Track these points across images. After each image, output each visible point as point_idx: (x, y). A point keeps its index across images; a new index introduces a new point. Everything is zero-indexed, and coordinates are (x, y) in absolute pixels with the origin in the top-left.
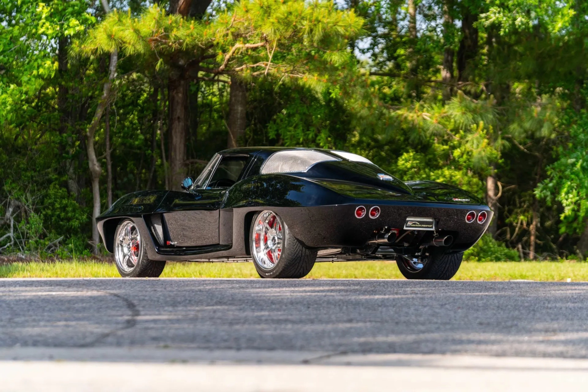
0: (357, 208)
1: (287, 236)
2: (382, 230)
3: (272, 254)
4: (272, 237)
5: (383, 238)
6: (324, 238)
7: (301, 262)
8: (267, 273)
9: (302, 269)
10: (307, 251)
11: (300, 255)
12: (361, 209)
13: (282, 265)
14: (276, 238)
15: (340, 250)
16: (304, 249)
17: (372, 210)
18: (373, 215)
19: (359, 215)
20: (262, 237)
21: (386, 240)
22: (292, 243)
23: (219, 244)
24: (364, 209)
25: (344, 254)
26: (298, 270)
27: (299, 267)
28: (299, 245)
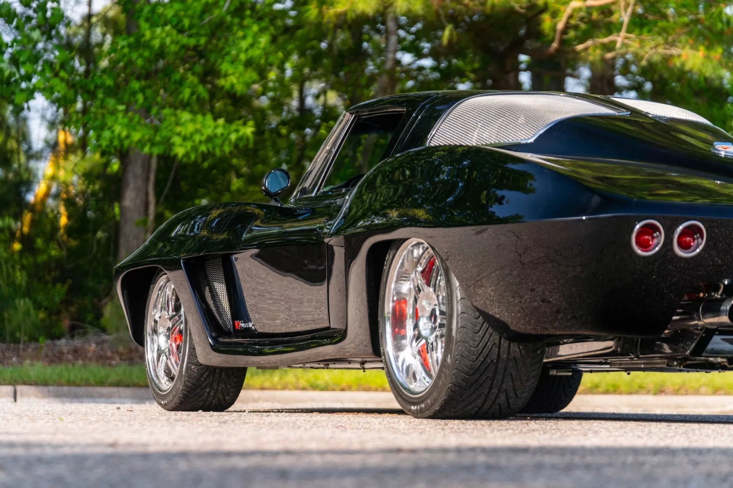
0: (638, 227)
1: (458, 308)
2: (717, 289)
3: (428, 356)
4: (429, 309)
5: (717, 312)
6: (558, 311)
7: (499, 377)
8: (414, 404)
9: (503, 397)
10: (515, 348)
11: (494, 357)
12: (650, 230)
13: (447, 384)
14: (438, 313)
15: (611, 343)
16: (505, 344)
17: (684, 233)
18: (685, 246)
19: (645, 246)
20: (409, 311)
21: (725, 319)
22: (470, 326)
23: (329, 328)
24: (657, 229)
25: (624, 354)
26: (492, 397)
27: (495, 391)
28: (490, 330)
